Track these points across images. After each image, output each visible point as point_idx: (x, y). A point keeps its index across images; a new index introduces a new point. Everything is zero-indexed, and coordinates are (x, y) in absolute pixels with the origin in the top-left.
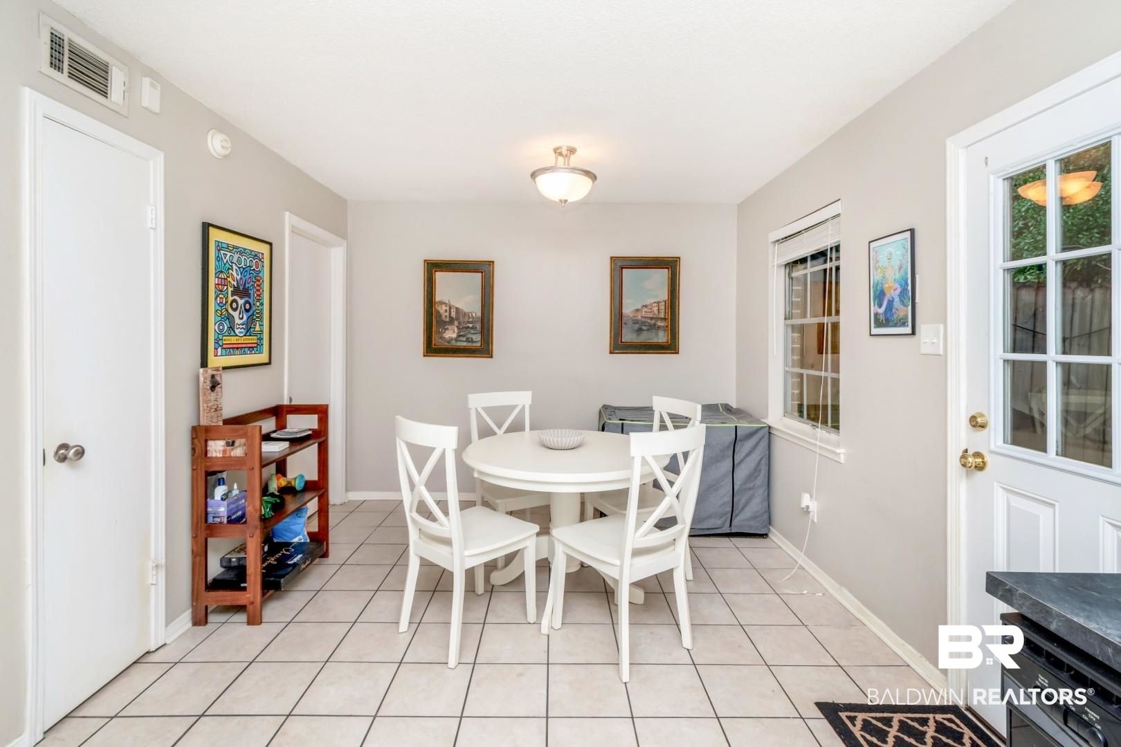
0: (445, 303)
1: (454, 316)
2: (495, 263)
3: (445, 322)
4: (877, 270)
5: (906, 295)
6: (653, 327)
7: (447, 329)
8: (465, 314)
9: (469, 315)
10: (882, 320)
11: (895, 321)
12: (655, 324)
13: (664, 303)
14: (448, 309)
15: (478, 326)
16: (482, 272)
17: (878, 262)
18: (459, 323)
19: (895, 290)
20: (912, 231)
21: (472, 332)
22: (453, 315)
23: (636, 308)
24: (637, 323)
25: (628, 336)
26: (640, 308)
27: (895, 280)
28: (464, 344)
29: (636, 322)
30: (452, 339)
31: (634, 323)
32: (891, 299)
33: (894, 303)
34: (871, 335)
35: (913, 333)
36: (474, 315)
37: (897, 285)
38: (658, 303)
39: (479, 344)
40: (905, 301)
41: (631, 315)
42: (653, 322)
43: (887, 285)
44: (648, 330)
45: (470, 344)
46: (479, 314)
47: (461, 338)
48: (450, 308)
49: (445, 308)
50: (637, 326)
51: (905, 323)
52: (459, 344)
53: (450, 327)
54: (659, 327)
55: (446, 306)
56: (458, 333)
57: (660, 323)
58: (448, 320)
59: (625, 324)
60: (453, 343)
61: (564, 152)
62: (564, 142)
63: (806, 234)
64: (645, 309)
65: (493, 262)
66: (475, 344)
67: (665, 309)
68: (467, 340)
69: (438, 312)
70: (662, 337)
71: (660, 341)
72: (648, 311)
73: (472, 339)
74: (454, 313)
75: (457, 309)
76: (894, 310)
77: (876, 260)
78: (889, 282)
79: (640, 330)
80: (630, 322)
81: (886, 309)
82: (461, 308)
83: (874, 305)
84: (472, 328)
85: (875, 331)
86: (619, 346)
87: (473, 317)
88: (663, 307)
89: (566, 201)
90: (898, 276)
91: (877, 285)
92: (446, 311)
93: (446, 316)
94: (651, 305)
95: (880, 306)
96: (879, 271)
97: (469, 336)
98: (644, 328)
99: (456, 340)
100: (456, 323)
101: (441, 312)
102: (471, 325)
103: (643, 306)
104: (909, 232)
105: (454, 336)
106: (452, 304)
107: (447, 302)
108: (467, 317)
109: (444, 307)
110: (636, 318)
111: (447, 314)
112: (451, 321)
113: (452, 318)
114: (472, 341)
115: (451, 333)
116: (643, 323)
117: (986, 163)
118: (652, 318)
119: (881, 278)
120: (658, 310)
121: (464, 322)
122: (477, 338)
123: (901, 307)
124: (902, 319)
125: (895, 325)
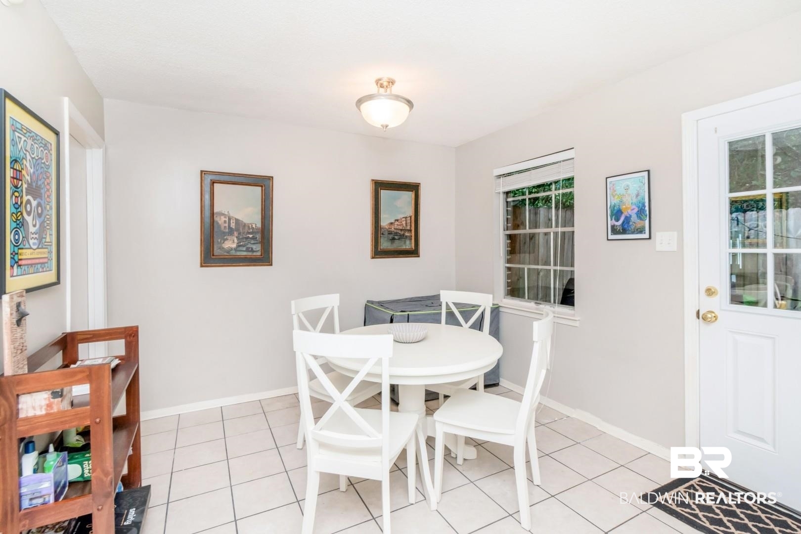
0: (223, 214)
1: (234, 227)
2: (274, 178)
3: (224, 233)
4: (614, 197)
5: (643, 213)
6: (402, 237)
7: (227, 239)
8: (245, 225)
9: (249, 227)
10: (619, 230)
11: (633, 230)
12: (403, 235)
13: (409, 218)
14: (227, 219)
15: (258, 236)
16: (262, 186)
17: (615, 191)
18: (239, 234)
19: (633, 209)
20: (648, 171)
21: (252, 242)
22: (233, 225)
23: (390, 222)
24: (392, 234)
25: (385, 245)
26: (393, 222)
27: (632, 203)
28: (245, 253)
29: (390, 233)
30: (232, 249)
31: (389, 234)
32: (628, 216)
33: (632, 219)
34: (608, 240)
35: (650, 238)
36: (254, 226)
37: (634, 207)
38: (406, 218)
39: (259, 253)
40: (642, 217)
41: (387, 227)
42: (402, 233)
43: (624, 207)
44: (399, 239)
45: (250, 254)
46: (259, 225)
47: (241, 248)
48: (229, 219)
49: (225, 219)
50: (391, 236)
51: (642, 231)
52: (238, 253)
53: (229, 238)
54: (406, 237)
55: (225, 217)
56: (237, 243)
57: (407, 234)
58: (227, 230)
59: (383, 234)
60: (233, 253)
61: (385, 84)
62: (385, 74)
63: (533, 171)
64: (397, 223)
65: (272, 177)
66: (255, 254)
67: (411, 223)
68: (248, 250)
69: (218, 223)
70: (409, 245)
71: (407, 247)
72: (399, 224)
73: (252, 248)
74: (234, 224)
75: (237, 220)
76: (631, 223)
77: (613, 189)
78: (627, 204)
79: (393, 239)
80: (386, 233)
81: (623, 222)
82: (241, 219)
83: (611, 220)
84: (252, 238)
85: (611, 237)
86: (378, 253)
87: (253, 228)
88: (409, 222)
89: (387, 126)
90: (635, 200)
91: (614, 206)
92: (225, 222)
93: (225, 227)
94: (401, 219)
95: (617, 220)
96: (616, 197)
97: (249, 246)
98: (396, 237)
99: (236, 250)
100: (236, 234)
101: (220, 222)
102: (251, 236)
103: (396, 220)
104: (647, 172)
105: (234, 246)
106: (232, 215)
107: (226, 213)
108: (247, 228)
109: (223, 219)
110: (391, 230)
111: (227, 225)
112: (231, 232)
113: (232, 228)
114: (252, 251)
115: (230, 244)
116: (396, 234)
117: (716, 131)
118: (401, 230)
119: (618, 202)
120: (406, 223)
121: (244, 233)
122: (257, 247)
123: (639, 221)
124: (640, 229)
125: (633, 233)
